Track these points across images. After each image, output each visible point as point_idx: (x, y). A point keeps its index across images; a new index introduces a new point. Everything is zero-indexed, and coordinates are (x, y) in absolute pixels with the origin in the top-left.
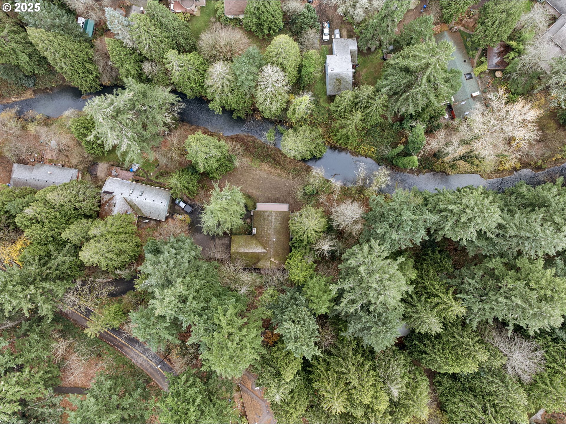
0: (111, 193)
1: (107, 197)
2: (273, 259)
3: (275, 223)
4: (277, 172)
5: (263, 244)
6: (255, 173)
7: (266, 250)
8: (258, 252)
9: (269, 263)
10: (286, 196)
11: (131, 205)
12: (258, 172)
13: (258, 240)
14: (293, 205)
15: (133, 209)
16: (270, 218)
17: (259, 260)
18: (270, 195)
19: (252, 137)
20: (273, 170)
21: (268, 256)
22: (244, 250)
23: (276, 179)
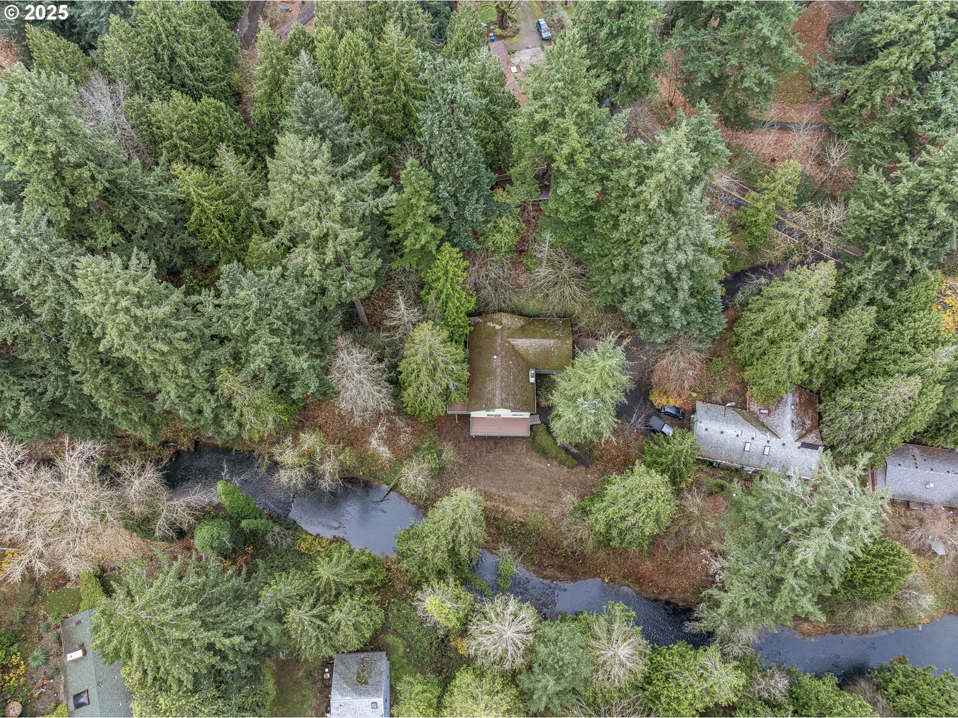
0: (805, 445)
1: (811, 438)
2: (498, 327)
3: (495, 387)
4: (493, 503)
5: (515, 353)
6: (535, 501)
7: (509, 343)
8: (524, 340)
9: (504, 321)
10: (475, 455)
11: (764, 427)
12: (529, 502)
13: (524, 360)
14: (462, 439)
15: (757, 419)
16: (504, 396)
17: (522, 328)
18: (505, 457)
19: (545, 577)
20: (501, 506)
21: (506, 333)
22: (549, 343)
23: (494, 490)
